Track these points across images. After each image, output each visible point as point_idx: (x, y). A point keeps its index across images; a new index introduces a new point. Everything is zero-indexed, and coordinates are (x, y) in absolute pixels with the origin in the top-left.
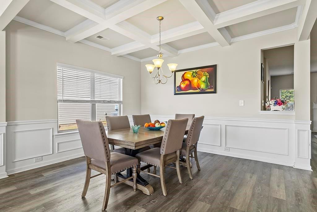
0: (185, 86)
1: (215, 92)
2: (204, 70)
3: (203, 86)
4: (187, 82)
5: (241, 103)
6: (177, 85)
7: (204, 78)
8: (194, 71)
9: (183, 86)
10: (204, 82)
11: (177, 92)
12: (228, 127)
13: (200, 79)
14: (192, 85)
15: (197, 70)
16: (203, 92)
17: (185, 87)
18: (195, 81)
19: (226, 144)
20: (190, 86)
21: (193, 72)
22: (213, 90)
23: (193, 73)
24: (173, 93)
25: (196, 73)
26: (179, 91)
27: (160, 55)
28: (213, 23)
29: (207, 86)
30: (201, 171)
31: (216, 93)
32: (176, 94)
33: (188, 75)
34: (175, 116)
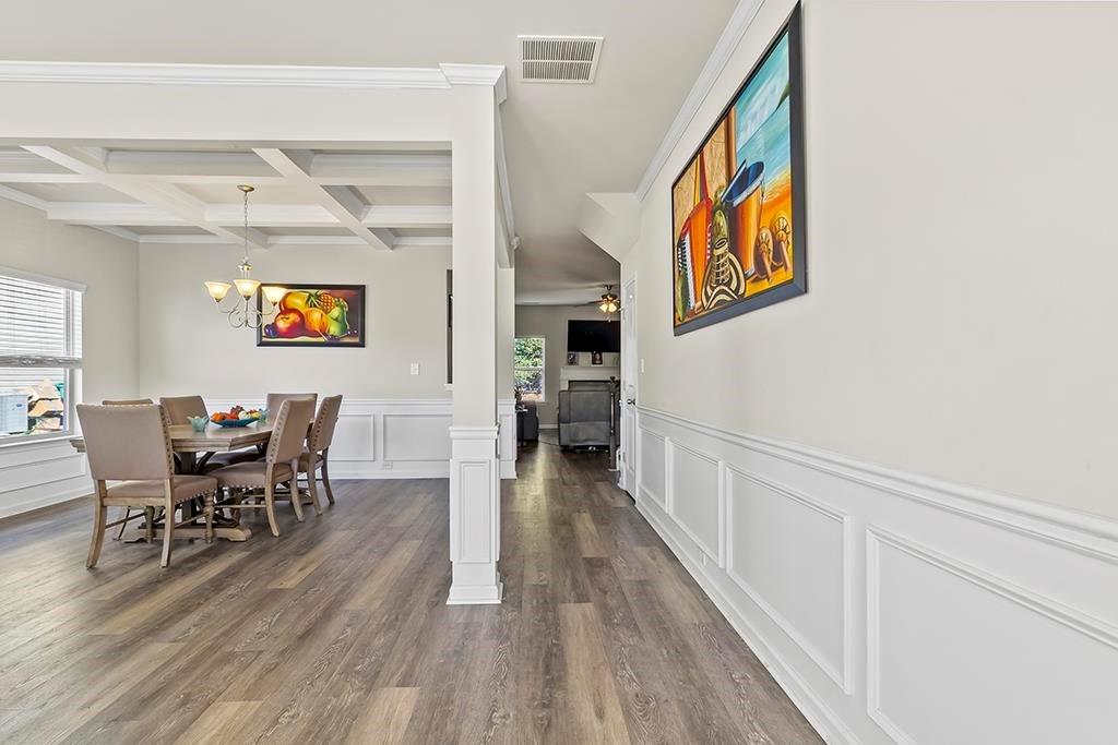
0: (288, 325)
1: (362, 344)
2: (337, 292)
3: (334, 329)
4: (293, 317)
5: (414, 369)
6: (267, 320)
7: (336, 312)
8: (313, 291)
9: (282, 325)
10: (336, 319)
11: (264, 339)
12: (388, 418)
13: (326, 313)
14: (307, 324)
15: (321, 292)
16: (334, 343)
17: (289, 328)
18: (316, 316)
19: (385, 456)
20: (301, 327)
21: (311, 295)
22: (357, 340)
23: (309, 298)
24: (255, 344)
25: (318, 297)
26: (270, 336)
27: (246, 267)
28: (360, 221)
29: (344, 330)
30: (336, 503)
31: (364, 346)
32: (261, 344)
33: (298, 301)
34: (266, 399)
